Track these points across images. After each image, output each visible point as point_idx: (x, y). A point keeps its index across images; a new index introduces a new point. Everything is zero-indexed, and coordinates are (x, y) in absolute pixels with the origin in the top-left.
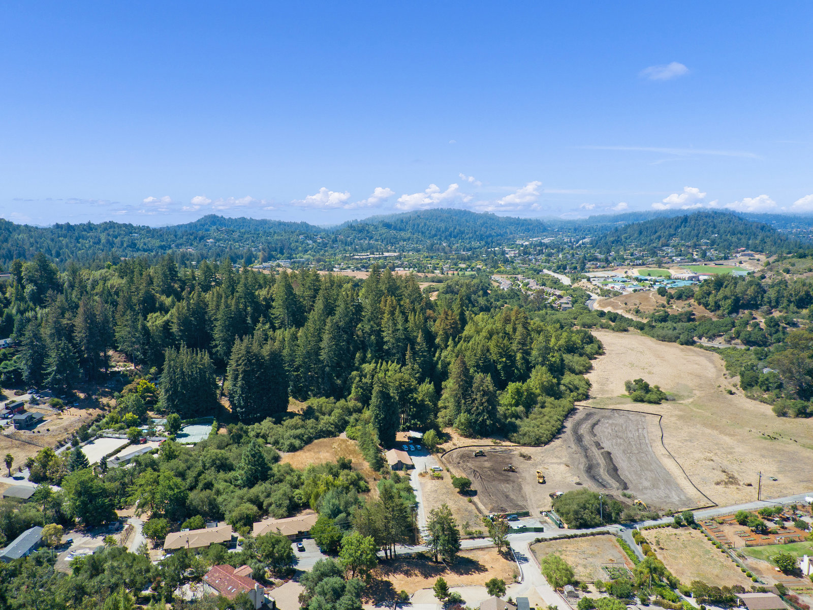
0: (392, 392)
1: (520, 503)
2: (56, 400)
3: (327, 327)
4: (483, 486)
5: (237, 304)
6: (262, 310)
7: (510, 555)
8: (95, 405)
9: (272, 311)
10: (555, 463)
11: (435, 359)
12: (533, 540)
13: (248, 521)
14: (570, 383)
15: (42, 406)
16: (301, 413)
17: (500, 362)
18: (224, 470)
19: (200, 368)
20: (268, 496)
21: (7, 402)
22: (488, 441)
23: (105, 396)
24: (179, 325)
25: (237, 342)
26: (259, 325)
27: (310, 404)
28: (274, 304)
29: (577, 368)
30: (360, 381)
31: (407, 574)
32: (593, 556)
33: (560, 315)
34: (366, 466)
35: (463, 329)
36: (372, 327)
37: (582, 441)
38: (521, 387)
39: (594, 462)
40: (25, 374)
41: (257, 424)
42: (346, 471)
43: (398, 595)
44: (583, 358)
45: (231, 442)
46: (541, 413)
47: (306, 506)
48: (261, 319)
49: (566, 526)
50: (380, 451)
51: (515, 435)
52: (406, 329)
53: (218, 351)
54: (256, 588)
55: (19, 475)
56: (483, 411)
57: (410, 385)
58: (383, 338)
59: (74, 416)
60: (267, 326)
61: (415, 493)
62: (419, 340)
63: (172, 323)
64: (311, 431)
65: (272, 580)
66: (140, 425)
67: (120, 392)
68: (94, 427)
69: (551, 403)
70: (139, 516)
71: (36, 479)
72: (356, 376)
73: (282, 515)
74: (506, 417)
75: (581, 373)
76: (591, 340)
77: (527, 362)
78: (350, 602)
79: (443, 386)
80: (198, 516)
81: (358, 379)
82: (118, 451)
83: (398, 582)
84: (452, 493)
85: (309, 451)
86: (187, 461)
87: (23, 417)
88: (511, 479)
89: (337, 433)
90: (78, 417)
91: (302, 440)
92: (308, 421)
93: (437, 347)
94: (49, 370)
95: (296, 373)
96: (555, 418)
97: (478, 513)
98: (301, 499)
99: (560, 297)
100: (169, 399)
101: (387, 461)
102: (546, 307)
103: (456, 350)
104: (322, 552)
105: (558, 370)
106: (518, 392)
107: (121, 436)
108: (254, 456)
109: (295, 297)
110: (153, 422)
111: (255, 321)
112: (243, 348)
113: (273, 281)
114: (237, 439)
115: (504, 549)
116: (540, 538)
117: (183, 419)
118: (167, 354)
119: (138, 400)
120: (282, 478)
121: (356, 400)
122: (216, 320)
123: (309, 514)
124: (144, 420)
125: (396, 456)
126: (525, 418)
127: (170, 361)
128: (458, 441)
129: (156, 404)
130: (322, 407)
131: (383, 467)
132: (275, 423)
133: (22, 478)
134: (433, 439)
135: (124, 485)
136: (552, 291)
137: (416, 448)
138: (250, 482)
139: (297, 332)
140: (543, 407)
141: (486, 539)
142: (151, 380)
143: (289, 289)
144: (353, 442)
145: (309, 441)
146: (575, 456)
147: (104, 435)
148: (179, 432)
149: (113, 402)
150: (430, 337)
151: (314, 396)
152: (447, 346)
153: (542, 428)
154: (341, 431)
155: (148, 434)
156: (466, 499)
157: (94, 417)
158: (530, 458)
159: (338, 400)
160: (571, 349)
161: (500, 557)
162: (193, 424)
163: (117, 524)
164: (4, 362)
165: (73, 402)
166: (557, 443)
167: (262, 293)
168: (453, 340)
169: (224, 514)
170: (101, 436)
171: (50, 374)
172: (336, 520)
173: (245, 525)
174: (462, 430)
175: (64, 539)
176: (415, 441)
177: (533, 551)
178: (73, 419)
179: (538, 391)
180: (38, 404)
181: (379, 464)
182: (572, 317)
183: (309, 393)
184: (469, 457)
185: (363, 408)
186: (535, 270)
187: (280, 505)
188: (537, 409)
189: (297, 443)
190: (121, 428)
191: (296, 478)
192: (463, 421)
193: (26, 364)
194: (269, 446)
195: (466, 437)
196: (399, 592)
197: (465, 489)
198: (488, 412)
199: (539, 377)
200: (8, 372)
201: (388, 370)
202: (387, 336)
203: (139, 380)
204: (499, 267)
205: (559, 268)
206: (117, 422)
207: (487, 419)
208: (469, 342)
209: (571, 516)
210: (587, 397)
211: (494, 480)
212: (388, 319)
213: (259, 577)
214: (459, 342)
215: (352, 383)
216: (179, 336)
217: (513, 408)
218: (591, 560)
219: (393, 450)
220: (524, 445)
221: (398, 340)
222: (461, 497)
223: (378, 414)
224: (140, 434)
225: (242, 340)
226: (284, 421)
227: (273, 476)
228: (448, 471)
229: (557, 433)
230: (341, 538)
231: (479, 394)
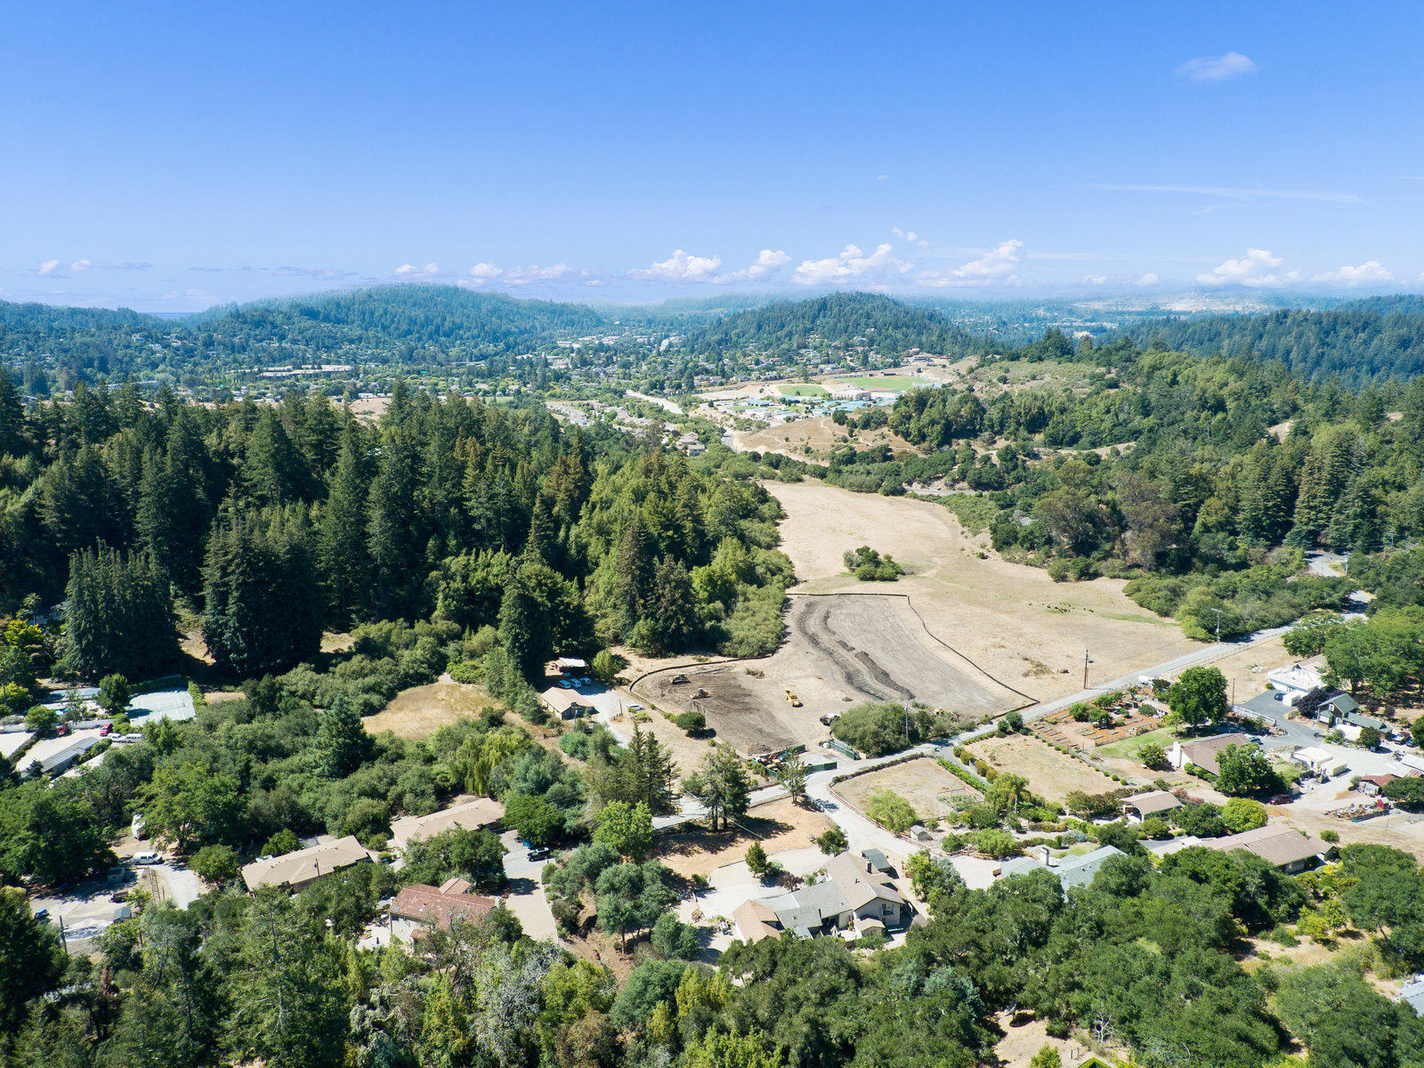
0: (537, 596)
1: (784, 737)
4: (719, 721)
7: (808, 804)
9: (241, 475)
10: (801, 677)
11: (561, 539)
12: (831, 781)
13: (379, 825)
14: (765, 562)
16: (354, 649)
19: (143, 587)
20: (393, 782)
22: (687, 659)
24: (58, 509)
25: (216, 532)
26: (228, 501)
27: (362, 634)
29: (764, 539)
30: (448, 586)
31: (683, 851)
32: (918, 786)
34: (516, 720)
35: (590, 488)
36: (449, 493)
37: (819, 643)
38: (711, 573)
39: (850, 668)
43: (688, 881)
44: (767, 524)
45: (259, 709)
46: (747, 609)
47: (459, 789)
48: (232, 490)
49: (863, 755)
50: (531, 695)
51: (728, 644)
52: (510, 493)
56: (676, 613)
57: (554, 583)
58: (468, 510)
60: (242, 503)
62: (535, 510)
63: (42, 506)
64: (390, 677)
69: (755, 594)
72: (439, 579)
73: (431, 808)
74: (704, 620)
75: (770, 546)
76: (763, 496)
77: (700, 534)
79: (588, 583)
80: (283, 832)
81: (442, 583)
82: (24, 750)
83: (678, 865)
84: (678, 738)
85: (400, 709)
88: (753, 706)
89: (435, 677)
91: (379, 693)
92: (379, 662)
96: (772, 614)
98: (448, 780)
99: (676, 434)
100: (88, 650)
101: (547, 708)
103: (594, 525)
106: (710, 581)
109: (290, 446)
110: (62, 696)
111: (215, 495)
112: (232, 542)
115: (800, 799)
116: (838, 776)
119: (19, 659)
120: (400, 752)
121: (446, 619)
125: (561, 697)
126: (729, 619)
127: (80, 576)
128: (639, 665)
129: (54, 663)
130: (388, 637)
131: (548, 716)
132: (317, 671)
134: (608, 667)
136: (660, 424)
137: (583, 682)
138: (346, 766)
139: (308, 510)
140: (747, 599)
141: (766, 790)
144: (470, 686)
145: (391, 695)
146: (822, 663)
148: (128, 708)
150: (547, 504)
151: (363, 620)
153: (761, 630)
154: (439, 673)
155: (69, 718)
156: (705, 742)
158: (762, 675)
159: (413, 623)
160: (746, 512)
161: (799, 809)
166: (785, 650)
169: (323, 823)
172: (547, 795)
173: (374, 832)
174: (642, 647)
175: (30, 911)
176: (574, 672)
177: (839, 795)
181: (540, 716)
182: (713, 464)
183: (353, 616)
185: (463, 632)
187: (422, 793)
188: (740, 605)
189: (375, 699)
191: (419, 750)
192: (644, 632)
194: (320, 711)
195: (650, 656)
196: (689, 877)
197: (697, 729)
198: (684, 614)
199: (730, 556)
201: (489, 565)
203: (4, 621)
204: (550, 388)
205: (653, 386)
207: (684, 625)
208: (609, 508)
209: (869, 740)
210: (796, 582)
211: (729, 712)
212: (476, 478)
214: (594, 510)
215: (435, 591)
217: (710, 606)
218: (918, 792)
219: (553, 690)
220: (744, 658)
221: (498, 513)
222: (696, 740)
223: (517, 635)
224: (48, 719)
226: (335, 665)
227: (385, 751)
228: (654, 708)
229: (781, 637)
230: (565, 821)
231: (668, 586)
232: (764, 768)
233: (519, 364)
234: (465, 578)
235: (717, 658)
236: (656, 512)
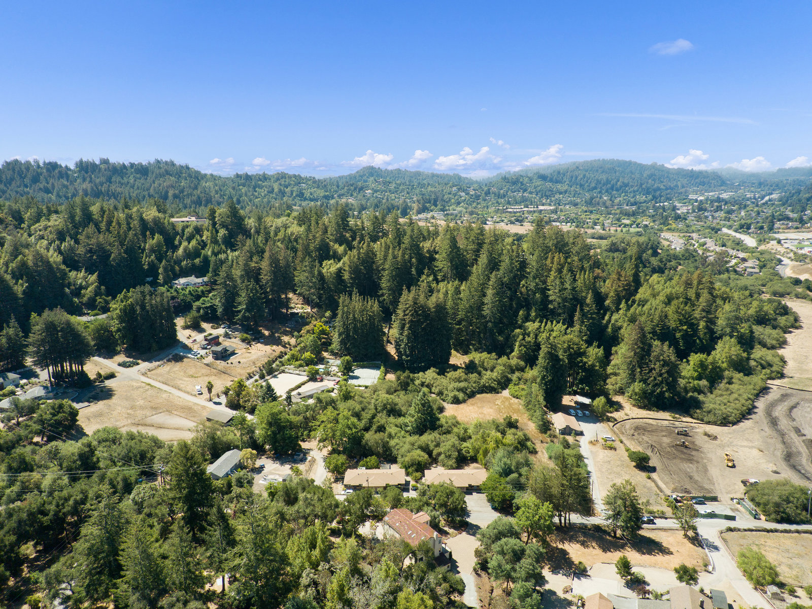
0: (561, 354)
1: (706, 486)
2: (245, 335)
3: (491, 283)
4: (663, 463)
5: (403, 254)
6: (426, 261)
7: (696, 540)
8: (278, 342)
9: (436, 264)
10: (746, 447)
11: (604, 322)
12: (724, 528)
13: (420, 468)
14: (761, 358)
15: (233, 340)
16: (463, 366)
17: (680, 331)
18: (394, 415)
19: (369, 315)
20: (438, 445)
21: (206, 334)
22: (666, 415)
23: (286, 335)
24: (350, 273)
25: (405, 292)
26: (424, 277)
27: (472, 358)
28: (437, 256)
29: (769, 342)
30: (524, 339)
31: (583, 544)
32: (800, 556)
33: (743, 281)
34: (531, 427)
35: (636, 291)
36: (537, 284)
37: (777, 425)
38: (706, 359)
39: (794, 449)
40: (220, 310)
41: (421, 374)
42: (513, 430)
43: (575, 565)
44: (777, 331)
45: (399, 388)
46: (727, 389)
47: (474, 460)
48: (426, 271)
49: (763, 517)
50: (546, 413)
51: (698, 411)
52: (574, 289)
53: (384, 300)
54: (435, 536)
55: (217, 400)
56: (662, 382)
57: (579, 348)
58: (548, 296)
59: (261, 352)
60: (431, 278)
61: (585, 460)
62: (588, 301)
63: (344, 270)
64: (474, 385)
65: (446, 529)
66: (316, 364)
67: (299, 332)
68: (277, 362)
69: (740, 380)
70: (320, 449)
71: (233, 405)
72: (519, 334)
73: (452, 466)
74: (687, 391)
75: (773, 347)
76: (785, 311)
77: (711, 331)
78: (531, 567)
79: (613, 352)
80: (373, 457)
81: (521, 337)
82: (299, 387)
83: (575, 551)
84: (628, 466)
85: (473, 405)
86: (361, 403)
87: (219, 349)
88: (695, 459)
89: (500, 390)
90: (263, 353)
91: (465, 393)
92: (471, 376)
93: (607, 309)
94: (240, 308)
95: (458, 327)
96: (745, 396)
97: (658, 491)
98: (469, 453)
99: (744, 260)
100: (342, 342)
101: (553, 424)
102: (727, 270)
103: (629, 315)
104: (493, 509)
105: (747, 342)
106: (702, 365)
107: (301, 373)
108: (423, 405)
109: (459, 251)
110: (328, 362)
111: (420, 273)
112: (410, 298)
113: (436, 233)
114: (404, 386)
115: (691, 533)
116: (732, 527)
117: (354, 362)
118: (341, 301)
119: (315, 341)
120: (450, 429)
121: (518, 358)
122: (384, 269)
123: (477, 468)
124: (321, 360)
125: (563, 420)
126: (709, 394)
127: (344, 306)
128: (630, 411)
129: (330, 346)
130: (484, 362)
131: (550, 430)
132: (439, 374)
133: (219, 404)
134: (603, 407)
135: (306, 418)
136: (734, 253)
137: (584, 414)
138: (420, 430)
139: (460, 286)
140: (730, 383)
141: (668, 520)
142: (326, 323)
143: (453, 242)
144: (516, 400)
145: (472, 395)
146: (770, 440)
147: (286, 370)
148: (351, 374)
149: (293, 341)
150: (599, 298)
151: (475, 350)
152: (618, 309)
153: (729, 406)
154: (504, 388)
155: (324, 374)
156: (644, 474)
157: (277, 354)
158: (715, 438)
159: (500, 357)
160: (762, 320)
161: (686, 541)
162: (363, 367)
163: (302, 455)
164: (203, 298)
165: (258, 338)
166: (746, 424)
167: (426, 245)
168: (626, 302)
169: (396, 458)
170: (283, 372)
171: (240, 311)
172: (508, 479)
173: (417, 471)
174: (635, 400)
175: (258, 463)
176: (583, 406)
177: (725, 540)
178: (260, 353)
179: (725, 365)
180: (230, 338)
181: (546, 427)
182: (760, 283)
183: (471, 347)
184: (645, 430)
185: (526, 367)
186: (713, 229)
187: (450, 456)
188: (723, 385)
189: (461, 396)
190: (301, 366)
191: (463, 431)
192: (637, 390)
193: (220, 301)
194: (433, 395)
195: (640, 407)
196: (576, 562)
197: (642, 464)
198: (668, 384)
199: (726, 350)
200: (206, 308)
201: (553, 330)
202: (553, 295)
203: (315, 322)
204: (669, 224)
205: (742, 227)
206: (297, 360)
207: (666, 391)
208: (643, 306)
209: (771, 507)
210: (782, 376)
211: (675, 458)
212: (555, 278)
213: (434, 525)
214: (632, 306)
215: (516, 341)
216: (350, 283)
217: (696, 382)
218: (797, 561)
219: (560, 414)
220: (708, 423)
221: (565, 300)
222: (637, 471)
224: (317, 372)
225: (409, 291)
226: (448, 372)
227: (442, 426)
228: (622, 442)
229: (747, 413)
230: (514, 498)
231: (658, 363)
232: (675, 504)
234: (536, 336)
235: (689, 419)
236: (677, 312)
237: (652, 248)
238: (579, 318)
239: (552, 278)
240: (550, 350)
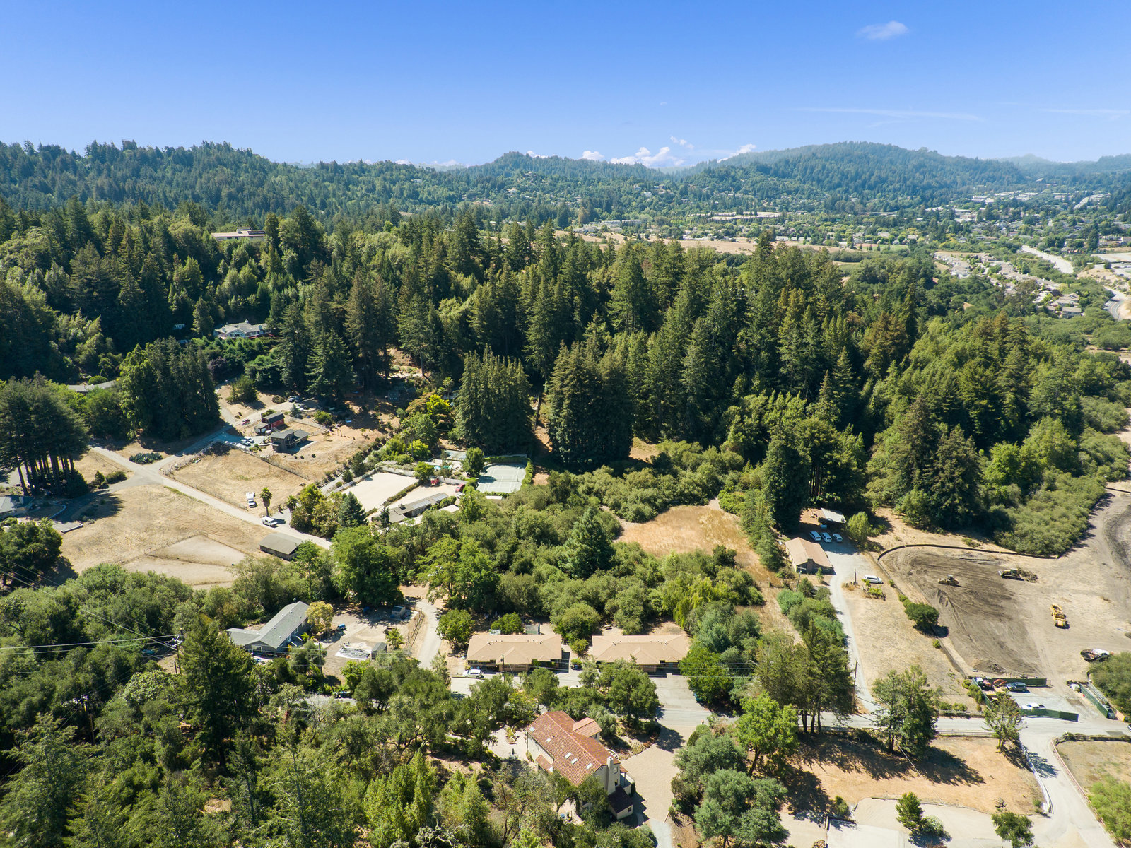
0: (801, 449)
1: (1027, 660)
2: (323, 413)
3: (693, 335)
4: (958, 620)
5: (560, 292)
6: (596, 301)
7: (1018, 756)
8: (373, 424)
9: (610, 304)
10: (1083, 592)
11: (863, 393)
12: (1060, 735)
13: (584, 632)
14: (1094, 448)
15: (305, 420)
16: (650, 461)
17: (977, 407)
18: (546, 543)
19: (509, 385)
20: (613, 594)
21: (264, 411)
22: (957, 540)
23: (386, 413)
24: (481, 318)
25: (563, 350)
26: (592, 325)
27: (663, 450)
28: (612, 293)
29: (1106, 421)
30: (742, 421)
31: (842, 764)
33: (1062, 327)
34: (753, 561)
35: (911, 346)
36: (764, 337)
37: (1125, 555)
38: (1018, 453)
40: (285, 375)
41: (587, 475)
42: (727, 569)
43: (831, 802)
44: (1116, 405)
45: (554, 499)
46: (1049, 499)
47: (668, 616)
48: (595, 317)
49: (1120, 716)
50: (776, 537)
51: (1007, 534)
52: (818, 344)
53: (532, 360)
54: (608, 763)
55: (279, 516)
56: (953, 490)
57: (829, 438)
58: (779, 355)
59: (347, 439)
60: (603, 327)
61: (839, 616)
62: (840, 363)
63: (472, 314)
64: (667, 492)
66: (430, 458)
67: (404, 408)
68: (371, 456)
69: (1066, 483)
70: (432, 600)
71: (303, 526)
72: (735, 413)
73: (635, 629)
74: (988, 502)
75: (1110, 430)
76: (1127, 372)
77: (1021, 407)
78: (765, 823)
79: (875, 440)
80: (513, 614)
81: (738, 418)
82: (403, 494)
83: (830, 777)
84: (904, 627)
85: (665, 523)
86: (496, 524)
87: (282, 435)
88: (1006, 613)
89: (706, 500)
90: (351, 440)
91: (653, 505)
92: (662, 478)
93: (866, 375)
94: (315, 372)
95: (642, 401)
96: (1076, 510)
97: (953, 669)
98: (660, 606)
99: (1057, 294)
100: (469, 425)
101: (787, 556)
102: (1035, 310)
103: (900, 383)
104: (699, 701)
105: (1075, 423)
106: (1012, 461)
107: (407, 472)
108: (590, 531)
109: (645, 285)
110: (448, 455)
111: (586, 319)
112: (571, 360)
113: (611, 257)
114: (562, 494)
115: (1009, 745)
116: (1074, 733)
117: (486, 455)
118: (466, 360)
119: (428, 424)
120: (631, 568)
121: (733, 450)
122: (532, 314)
123: (673, 631)
124: (437, 452)
125: (803, 550)
126: (1021, 506)
127: (470, 372)
128: (902, 533)
129: (451, 430)
130: (681, 456)
131: (783, 565)
132: (613, 475)
133: (282, 522)
134: (864, 528)
135: (411, 548)
136: (1042, 282)
137: (834, 539)
138: (585, 569)
139: (646, 339)
140: (1052, 488)
141: (972, 720)
142: (444, 395)
143: (637, 270)
144: (731, 516)
145: (663, 508)
146: (1118, 582)
147: (385, 468)
148: (482, 474)
149: (395, 422)
150: (857, 357)
151: (669, 437)
152: (884, 375)
153: (1053, 527)
154: (711, 497)
155: (442, 474)
156: (930, 641)
157: (371, 442)
158: (1035, 578)
159: (705, 448)
160: (1093, 388)
161: (1002, 757)
162: (500, 463)
163: (403, 609)
164: (259, 356)
165: (343, 417)
166: (1079, 554)
167: (596, 276)
168: (897, 365)
169: (549, 614)
170: (380, 470)
171: (315, 377)
172: (723, 656)
173: (580, 636)
174: (910, 516)
175: (336, 622)
176: (830, 526)
177: (1064, 757)
178: (346, 442)
179: (1044, 461)
180: (301, 418)
181: (776, 561)
182: (1084, 329)
183: (662, 432)
184: (927, 565)
185: (745, 464)
186: (1009, 247)
187: (631, 613)
188: (1041, 493)
189: (647, 509)
190: (406, 461)
191: (651, 570)
192: (914, 502)
193: (285, 361)
194: (605, 508)
195: (918, 527)
196: (833, 798)
197: (928, 624)
198: (962, 493)
199: (1046, 437)
200: (265, 371)
201: (785, 407)
202: (787, 353)
203: (429, 394)
204: (946, 239)
205: (1051, 243)
206: (401, 453)
207: (959, 504)
208: (922, 369)
210: (1127, 475)
211: (975, 612)
212: (791, 327)
213: (611, 739)
214: (905, 368)
215: (730, 423)
216: (481, 334)
217: (1003, 488)
219: (798, 540)
220: (1022, 553)
221: (805, 361)
222: (919, 636)
224: (431, 471)
225: (569, 348)
226: (628, 473)
227: (619, 564)
228: (893, 585)
229: (1079, 537)
230: (732, 687)
231: (948, 462)
232: (982, 692)
233: (926, 216)
234: (761, 416)
235: (991, 547)
236: (973, 378)
237: (925, 276)
238: (827, 390)
239: (786, 326)
240: (784, 443)
